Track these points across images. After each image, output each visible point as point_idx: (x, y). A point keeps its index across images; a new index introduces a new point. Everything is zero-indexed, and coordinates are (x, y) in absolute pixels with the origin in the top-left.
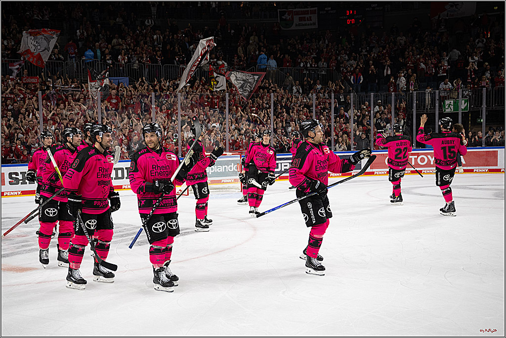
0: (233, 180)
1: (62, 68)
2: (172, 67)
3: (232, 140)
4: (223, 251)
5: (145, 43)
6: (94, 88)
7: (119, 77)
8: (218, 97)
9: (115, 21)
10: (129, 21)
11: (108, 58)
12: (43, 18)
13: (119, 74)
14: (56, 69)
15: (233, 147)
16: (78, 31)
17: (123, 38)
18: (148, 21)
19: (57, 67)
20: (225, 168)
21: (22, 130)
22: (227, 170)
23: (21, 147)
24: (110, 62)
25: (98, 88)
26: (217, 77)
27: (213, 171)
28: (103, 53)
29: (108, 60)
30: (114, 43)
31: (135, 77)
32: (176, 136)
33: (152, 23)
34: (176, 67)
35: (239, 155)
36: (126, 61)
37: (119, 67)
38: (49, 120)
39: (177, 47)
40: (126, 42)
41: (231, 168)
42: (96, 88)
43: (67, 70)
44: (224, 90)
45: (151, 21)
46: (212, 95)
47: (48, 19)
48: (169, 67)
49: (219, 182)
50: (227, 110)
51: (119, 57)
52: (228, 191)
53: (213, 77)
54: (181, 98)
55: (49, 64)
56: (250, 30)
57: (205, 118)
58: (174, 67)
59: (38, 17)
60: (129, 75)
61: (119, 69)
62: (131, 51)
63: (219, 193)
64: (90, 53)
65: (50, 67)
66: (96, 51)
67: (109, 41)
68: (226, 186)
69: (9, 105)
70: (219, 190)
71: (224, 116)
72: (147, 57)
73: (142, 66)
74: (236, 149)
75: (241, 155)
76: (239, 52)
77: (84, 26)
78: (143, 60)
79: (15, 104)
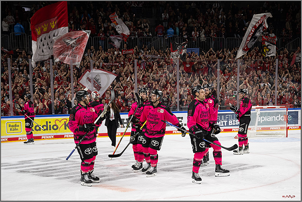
0: (279, 128)
1: (151, 42)
2: (232, 40)
3: (279, 96)
4: (275, 183)
5: (212, 22)
6: (175, 56)
7: (192, 48)
8: (269, 63)
9: (190, 6)
10: (201, 6)
11: (184, 33)
12: (138, 6)
13: (192, 46)
14: (147, 43)
15: (280, 102)
16: (163, 14)
17: (196, 18)
18: (215, 4)
19: (147, 42)
20: (273, 118)
21: (121, 88)
22: (275, 120)
23: (121, 101)
24: (186, 37)
25: (178, 56)
26: (268, 45)
27: (264, 120)
28: (181, 31)
29: (184, 35)
30: (189, 22)
31: (204, 48)
32: (235, 93)
33: (218, 6)
34: (236, 39)
35: (286, 108)
36: (197, 36)
37: (192, 40)
38: (141, 80)
39: (237, 24)
40: (198, 21)
41: (278, 118)
42: (177, 56)
43: (154, 44)
44: (274, 57)
45: (218, 5)
46: (265, 61)
47: (141, 6)
48: (231, 40)
49: (268, 129)
50: (276, 73)
51: (193, 33)
52: (276, 136)
53: (265, 46)
54: (239, 64)
55: (142, 40)
56: (296, 8)
57: (258, 79)
58: (234, 40)
59: (135, 5)
60: (199, 47)
61: (192, 42)
62: (201, 28)
63: (268, 137)
64: (171, 30)
65: (142, 42)
66: (176, 28)
67: (185, 21)
68: (274, 132)
69: (113, 70)
70: (268, 135)
71: (274, 77)
72: (214, 32)
73: (210, 39)
74: (282, 103)
75: (287, 108)
76: (287, 27)
77: (167, 10)
78: (211, 35)
79: (117, 69)
